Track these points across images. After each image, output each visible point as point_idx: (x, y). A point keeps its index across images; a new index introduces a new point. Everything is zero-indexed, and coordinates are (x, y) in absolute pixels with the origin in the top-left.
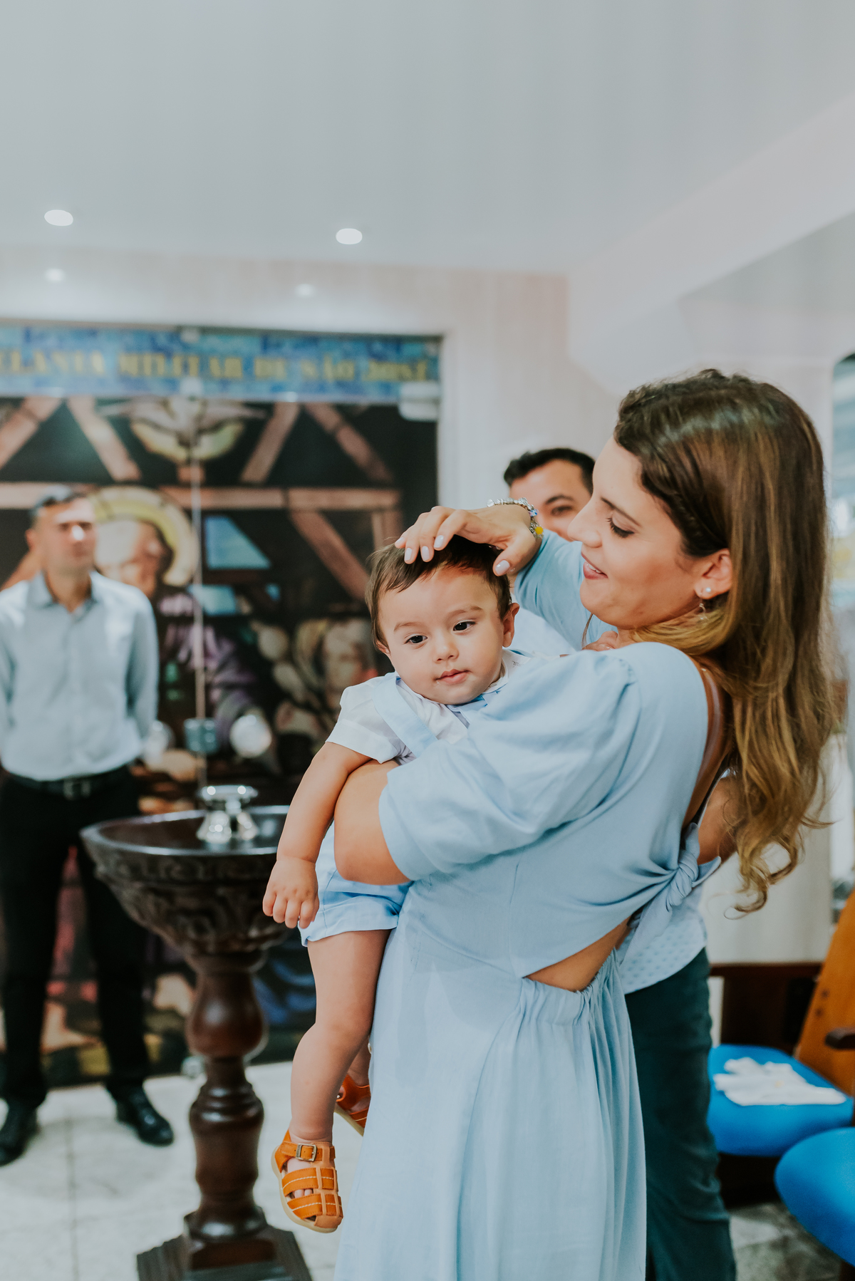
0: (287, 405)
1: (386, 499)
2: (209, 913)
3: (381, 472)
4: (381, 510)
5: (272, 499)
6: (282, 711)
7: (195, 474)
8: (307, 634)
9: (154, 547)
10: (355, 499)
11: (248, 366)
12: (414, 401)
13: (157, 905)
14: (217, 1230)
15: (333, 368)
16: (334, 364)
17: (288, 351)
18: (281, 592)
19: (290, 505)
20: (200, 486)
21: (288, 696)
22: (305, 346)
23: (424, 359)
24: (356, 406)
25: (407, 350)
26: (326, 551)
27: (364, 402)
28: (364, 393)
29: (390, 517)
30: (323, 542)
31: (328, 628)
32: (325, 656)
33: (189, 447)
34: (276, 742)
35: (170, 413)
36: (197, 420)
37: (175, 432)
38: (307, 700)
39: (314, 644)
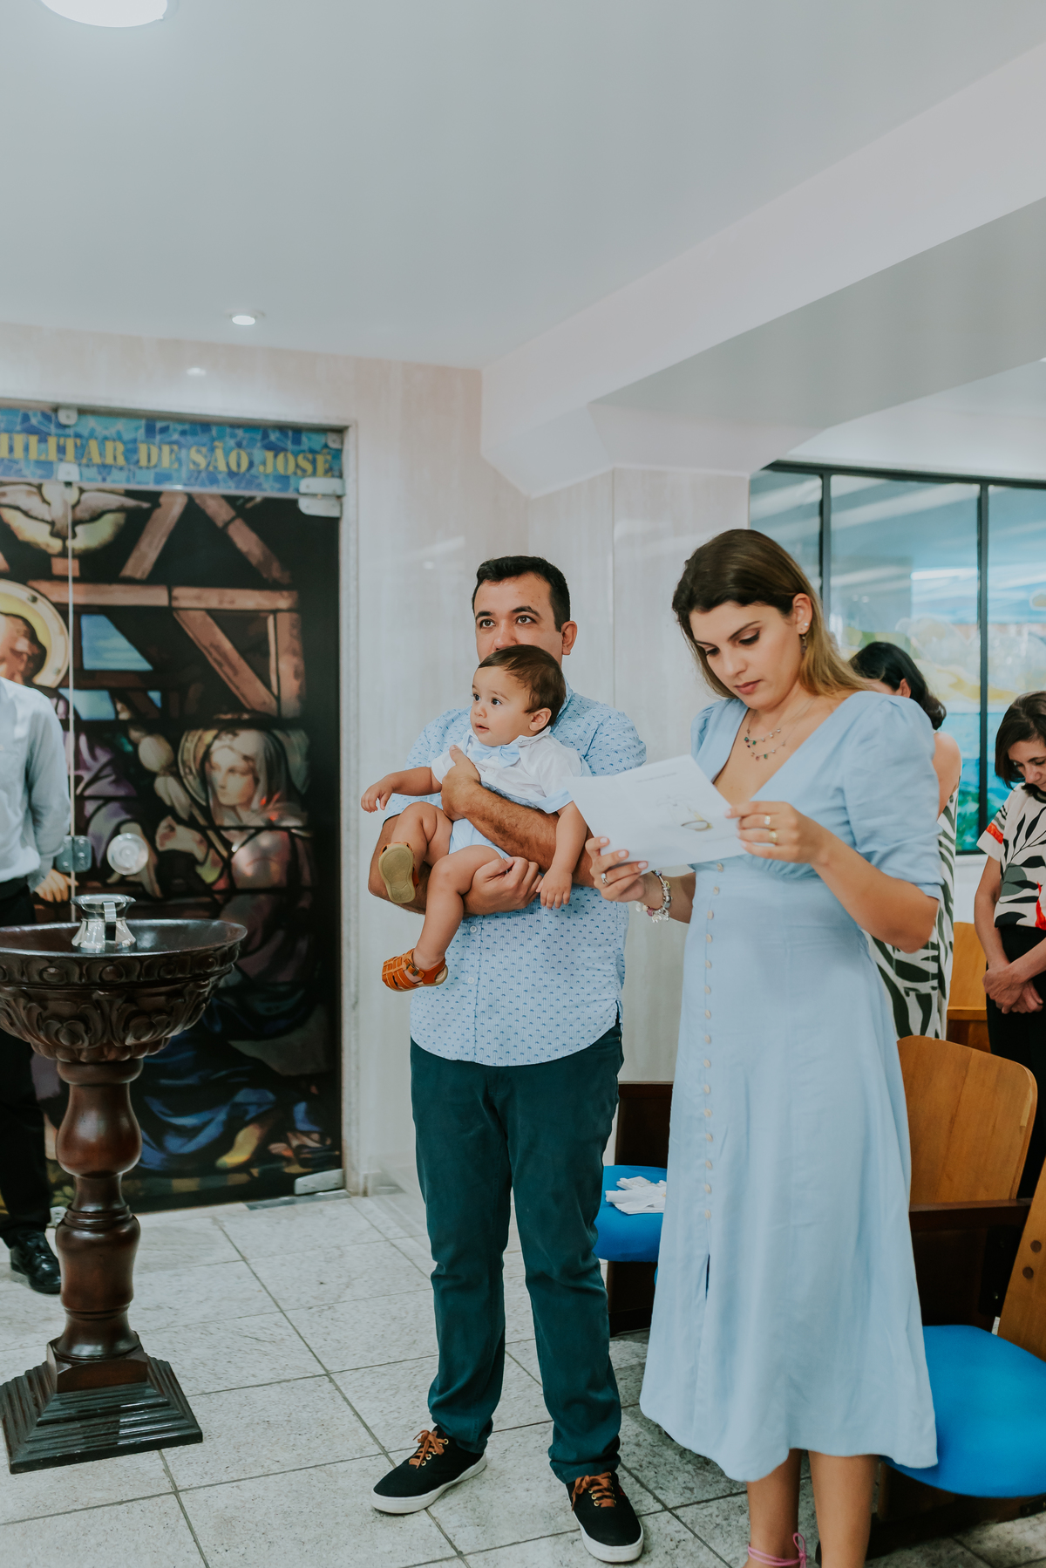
0: (174, 494)
1: (283, 601)
2: (84, 1019)
3: (276, 572)
4: (275, 612)
5: (156, 597)
6: (163, 825)
7: (71, 567)
8: (192, 744)
9: (23, 645)
10: (246, 600)
11: (131, 451)
12: (314, 495)
13: (29, 1011)
14: (85, 1350)
15: (225, 458)
16: (227, 454)
17: (176, 437)
18: (163, 698)
19: (175, 604)
20: (76, 580)
21: (171, 811)
22: (194, 433)
23: (325, 451)
24: (251, 499)
25: (307, 442)
26: (215, 654)
27: (259, 495)
28: (259, 487)
29: (285, 620)
30: (212, 645)
31: (216, 737)
32: (212, 767)
33: (64, 539)
34: (155, 860)
35: (44, 501)
36: (74, 507)
37: (48, 518)
38: (192, 817)
39: (200, 753)
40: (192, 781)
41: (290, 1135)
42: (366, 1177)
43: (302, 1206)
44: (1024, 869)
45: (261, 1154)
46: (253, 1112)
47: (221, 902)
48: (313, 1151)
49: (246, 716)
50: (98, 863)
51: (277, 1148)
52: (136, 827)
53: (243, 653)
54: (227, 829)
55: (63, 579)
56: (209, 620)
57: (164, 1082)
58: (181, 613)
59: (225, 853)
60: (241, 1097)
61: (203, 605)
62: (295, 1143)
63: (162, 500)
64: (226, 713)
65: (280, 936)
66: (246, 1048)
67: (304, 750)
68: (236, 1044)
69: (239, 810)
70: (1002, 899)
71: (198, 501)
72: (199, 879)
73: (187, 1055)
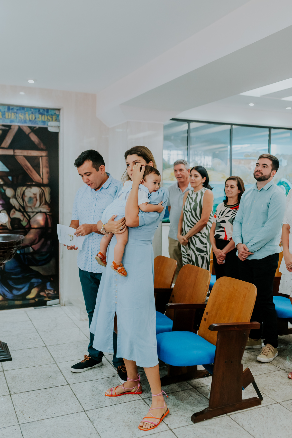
0: (15, 126)
1: (44, 154)
3: (42, 146)
4: (42, 156)
5: (10, 152)
6: (12, 212)
8: (19, 190)
10: (34, 153)
11: (3, 114)
12: (52, 126)
15: (28, 116)
16: (29, 115)
17: (15, 111)
18: (12, 179)
19: (15, 154)
21: (14, 207)
22: (20, 110)
23: (55, 115)
24: (35, 127)
25: (50, 112)
26: (25, 167)
27: (37, 126)
28: (37, 124)
29: (44, 159)
30: (25, 165)
31: (26, 189)
32: (25, 196)
34: (10, 220)
38: (20, 209)
39: (22, 193)
40: (20, 201)
41: (45, 290)
42: (65, 301)
43: (48, 309)
44: (221, 223)
45: (38, 295)
46: (36, 284)
47: (28, 231)
48: (52, 294)
49: (34, 183)
51: (42, 294)
52: (5, 211)
53: (33, 167)
54: (29, 212)
56: (24, 158)
57: (13, 277)
58: (17, 156)
59: (28, 218)
60: (33, 281)
61: (23, 154)
62: (47, 292)
63: (12, 127)
64: (29, 182)
65: (43, 240)
66: (34, 268)
67: (49, 192)
68: (31, 267)
69: (32, 207)
70: (216, 231)
71: (21, 128)
72: (22, 225)
73: (18, 270)
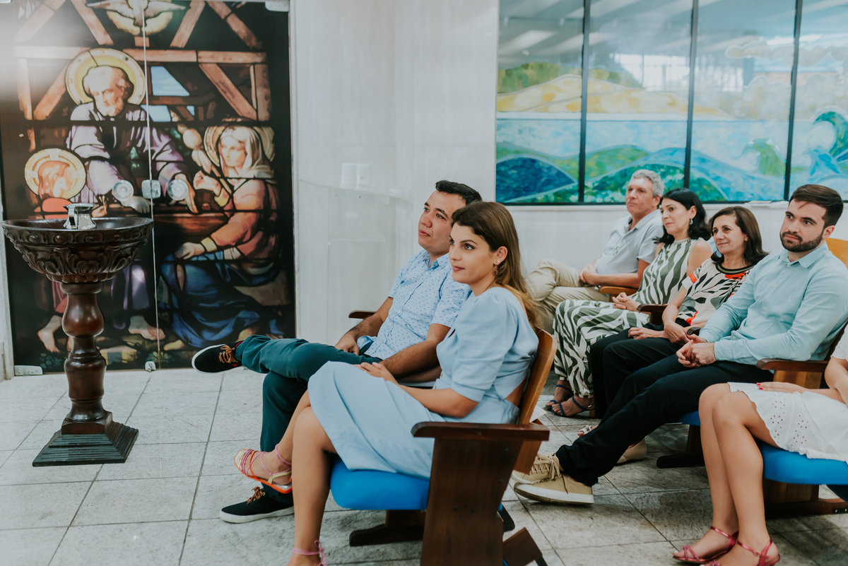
0: (198, 2)
1: (257, 58)
3: (253, 42)
4: (254, 64)
5: (190, 57)
6: (198, 175)
7: (145, 42)
8: (211, 133)
9: (122, 83)
10: (238, 58)
12: (274, 0)
18: (196, 110)
19: (200, 60)
20: (147, 48)
21: (201, 169)
24: (239, 3)
26: (222, 87)
27: (244, 1)
29: (259, 68)
30: (220, 82)
31: (223, 131)
32: (222, 146)
33: (141, 27)
34: (193, 194)
35: (130, 7)
36: (145, 10)
37: (133, 17)
38: (212, 172)
39: (216, 140)
40: (212, 154)
46: (247, 323)
47: (229, 216)
49: (239, 120)
50: (165, 194)
53: (237, 86)
54: (231, 178)
55: (141, 48)
56: (218, 68)
57: (202, 305)
58: (204, 65)
59: (230, 191)
60: (241, 315)
61: (215, 61)
63: (191, 5)
64: (229, 118)
65: (260, 234)
66: (244, 290)
67: (271, 138)
68: (238, 288)
69: (236, 168)
71: (210, 5)
72: (216, 203)
73: (214, 292)
